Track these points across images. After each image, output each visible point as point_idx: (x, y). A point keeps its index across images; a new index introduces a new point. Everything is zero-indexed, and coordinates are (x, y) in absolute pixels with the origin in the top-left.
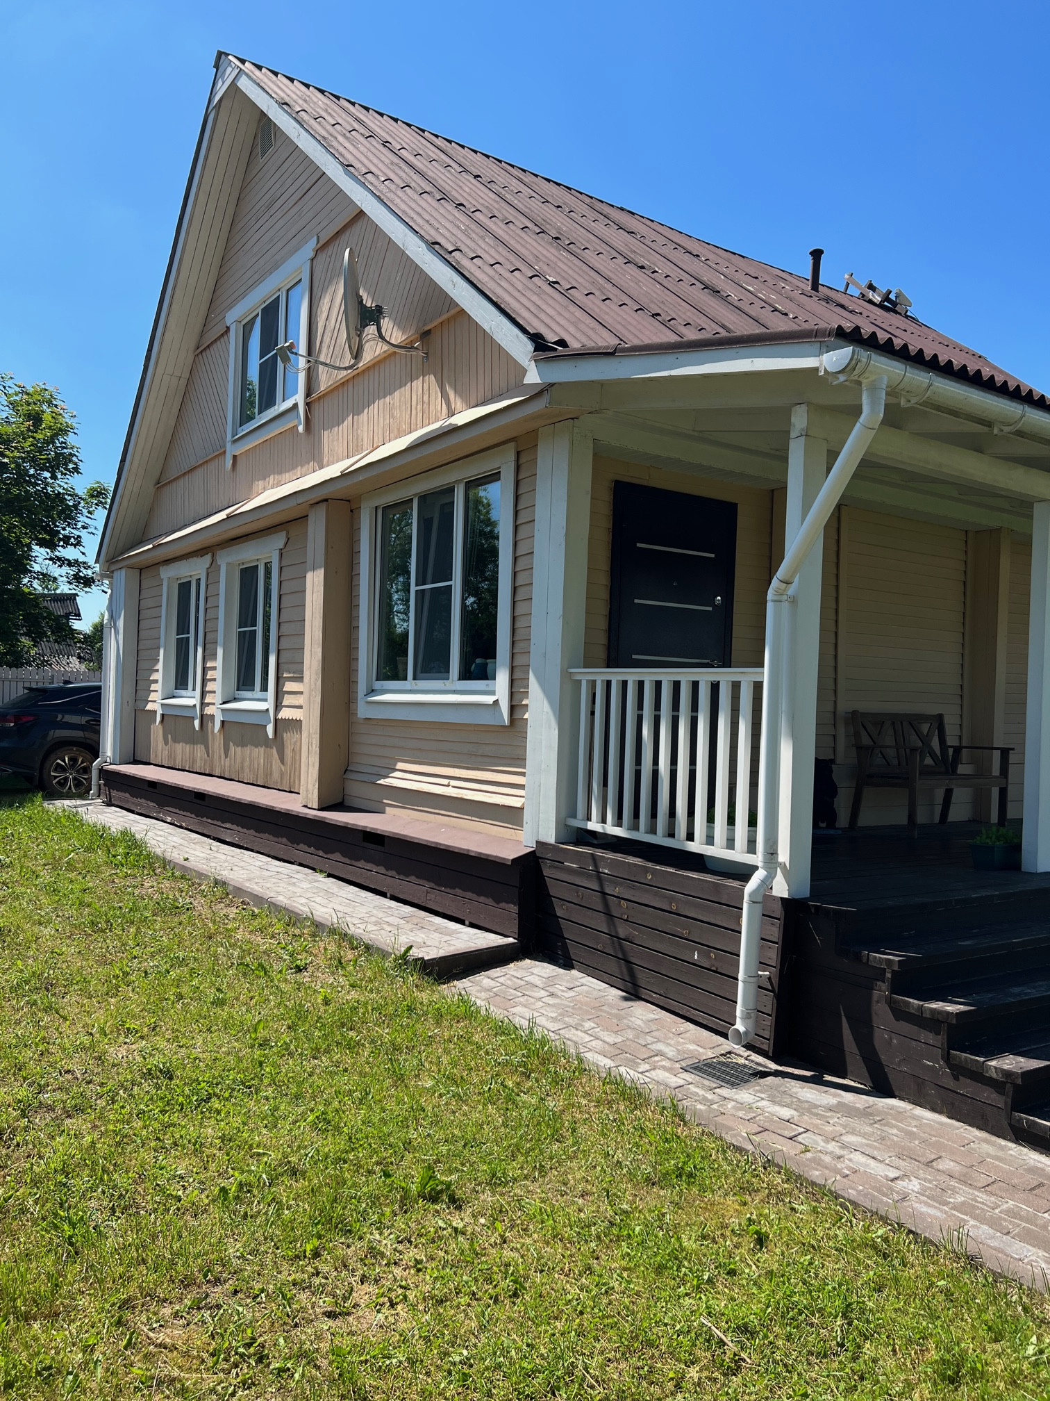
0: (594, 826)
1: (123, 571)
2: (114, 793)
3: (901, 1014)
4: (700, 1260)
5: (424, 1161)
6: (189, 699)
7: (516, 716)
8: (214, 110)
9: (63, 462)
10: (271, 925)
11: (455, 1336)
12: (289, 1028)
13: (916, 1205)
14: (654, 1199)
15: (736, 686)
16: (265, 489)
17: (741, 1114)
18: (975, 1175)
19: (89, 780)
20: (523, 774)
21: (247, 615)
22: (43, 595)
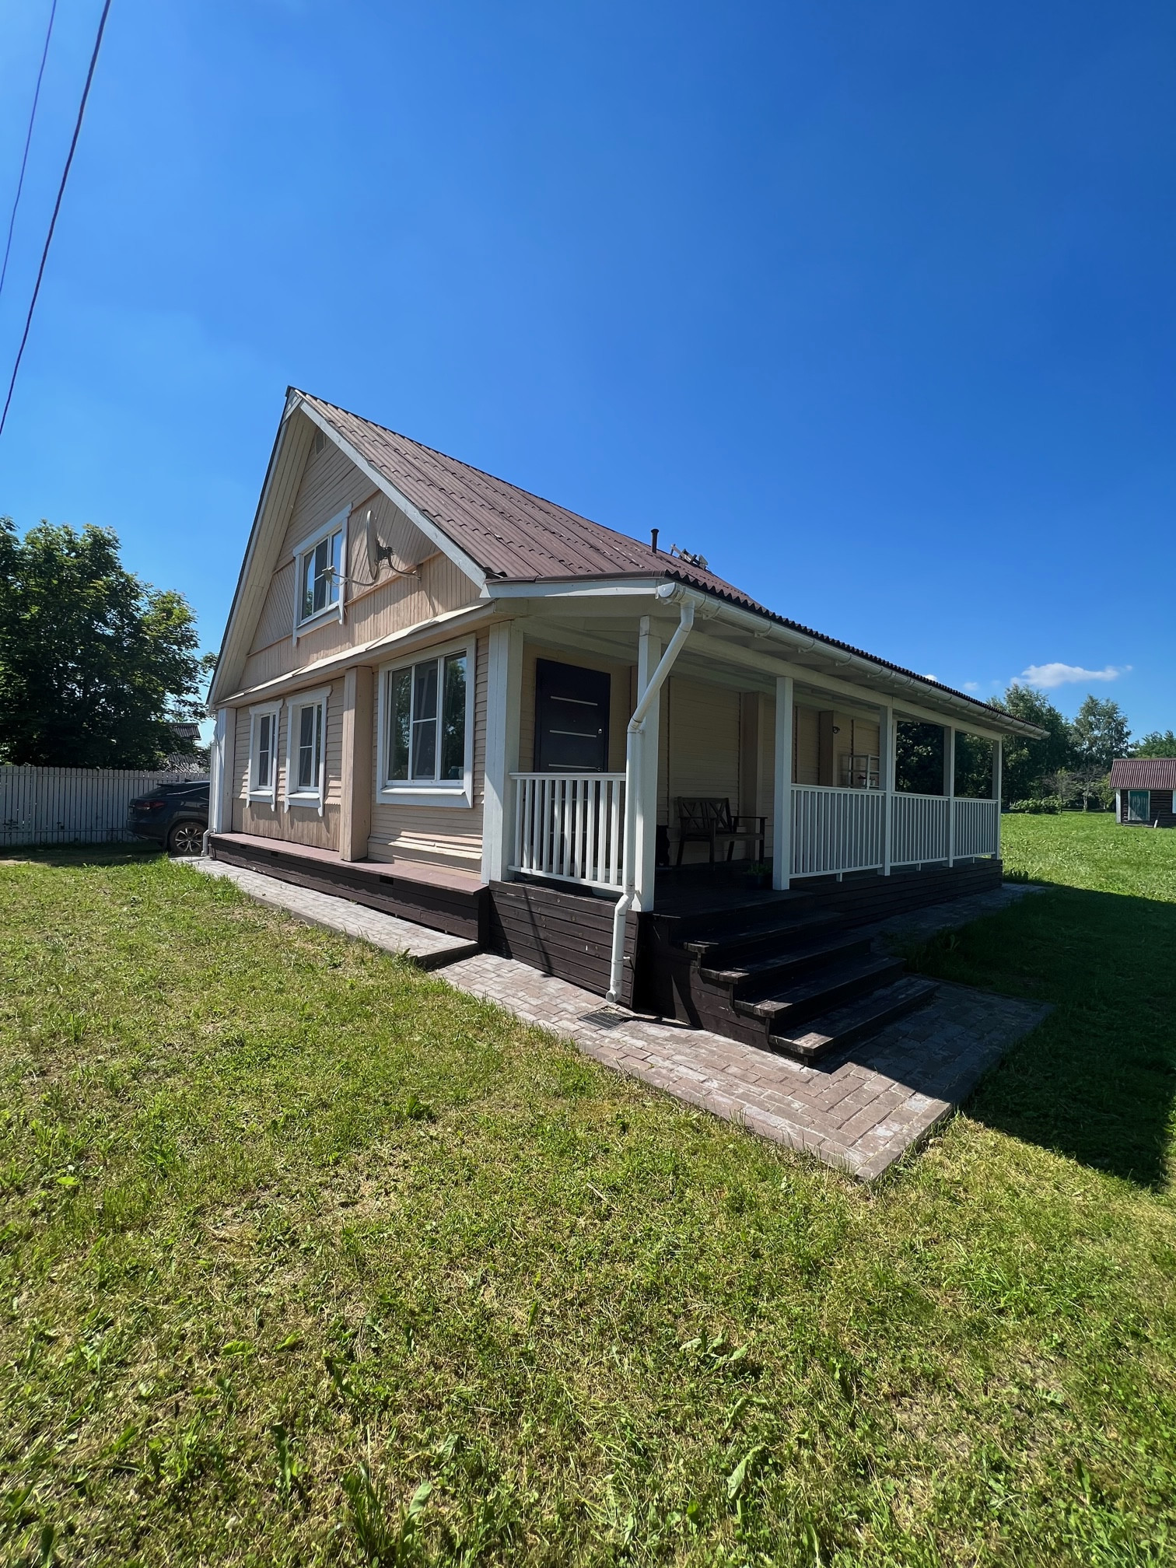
0: (525, 870)
1: (225, 710)
2: (218, 852)
3: (706, 979)
4: (587, 1144)
5: (413, 1091)
6: (267, 792)
7: (477, 802)
8: (285, 424)
9: (187, 640)
10: (318, 937)
11: (428, 1212)
12: (326, 1006)
13: (716, 1097)
14: (561, 1105)
15: (610, 784)
16: (318, 659)
17: (613, 1046)
18: (749, 1074)
19: (201, 843)
20: (481, 838)
21: (306, 738)
22: (174, 724)
